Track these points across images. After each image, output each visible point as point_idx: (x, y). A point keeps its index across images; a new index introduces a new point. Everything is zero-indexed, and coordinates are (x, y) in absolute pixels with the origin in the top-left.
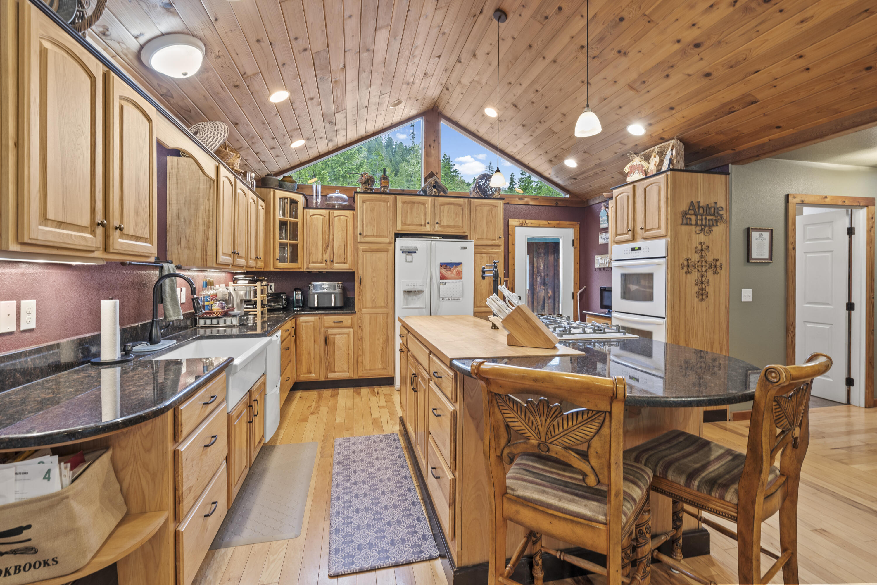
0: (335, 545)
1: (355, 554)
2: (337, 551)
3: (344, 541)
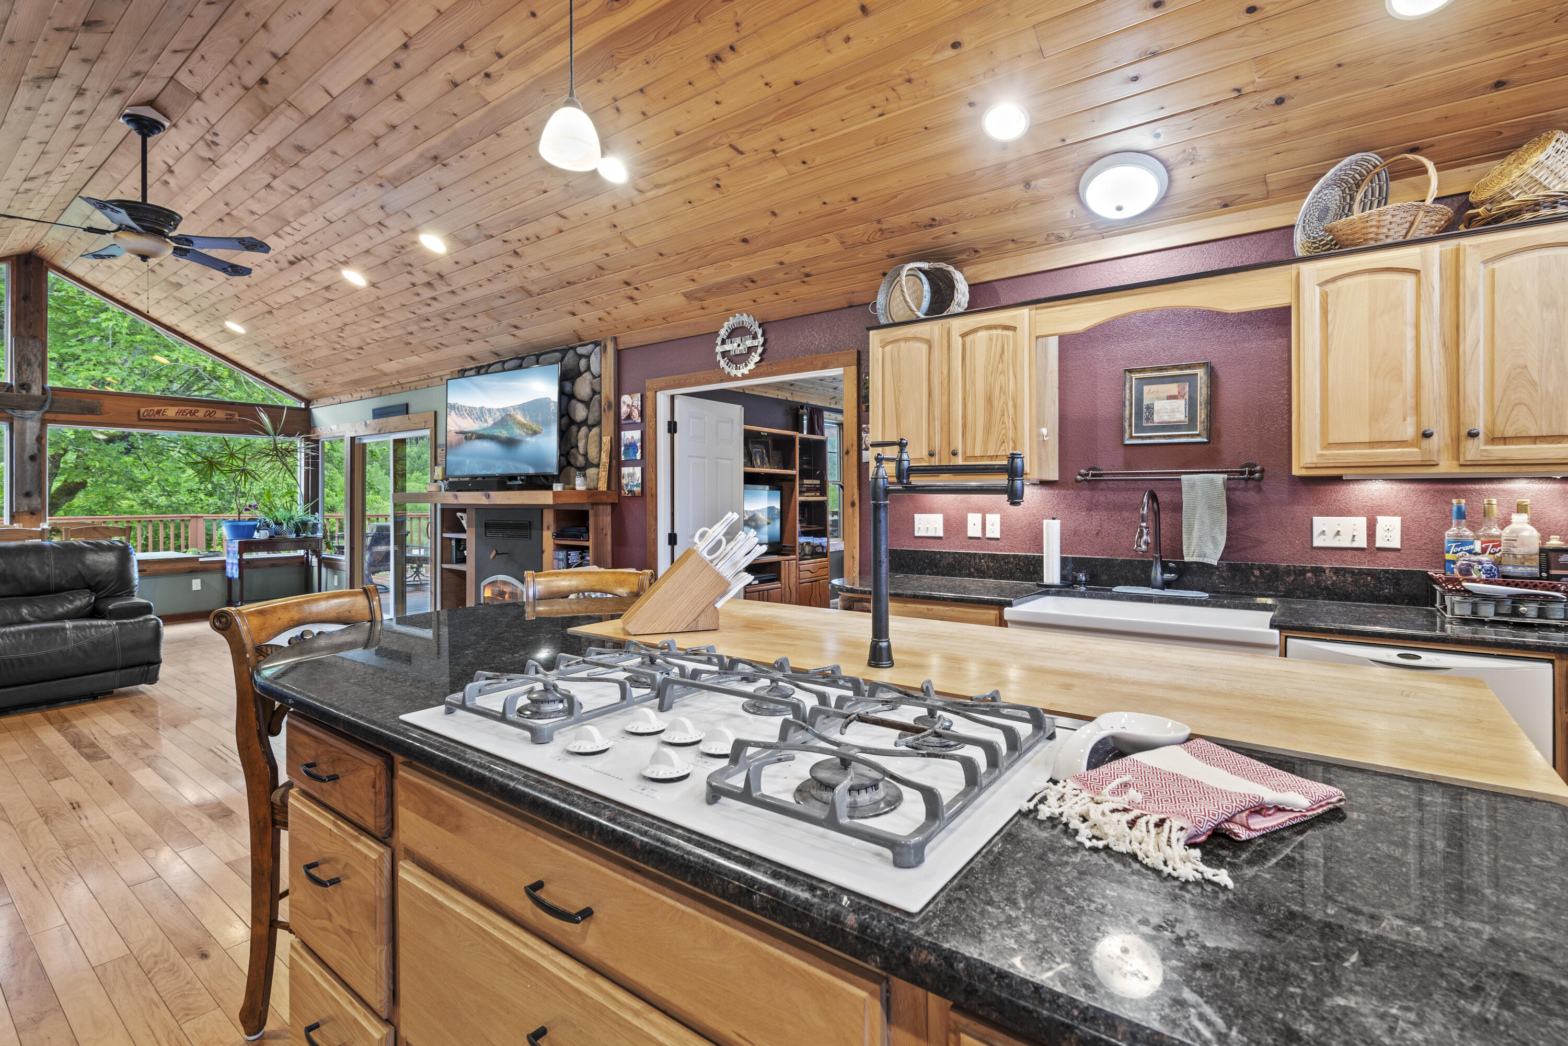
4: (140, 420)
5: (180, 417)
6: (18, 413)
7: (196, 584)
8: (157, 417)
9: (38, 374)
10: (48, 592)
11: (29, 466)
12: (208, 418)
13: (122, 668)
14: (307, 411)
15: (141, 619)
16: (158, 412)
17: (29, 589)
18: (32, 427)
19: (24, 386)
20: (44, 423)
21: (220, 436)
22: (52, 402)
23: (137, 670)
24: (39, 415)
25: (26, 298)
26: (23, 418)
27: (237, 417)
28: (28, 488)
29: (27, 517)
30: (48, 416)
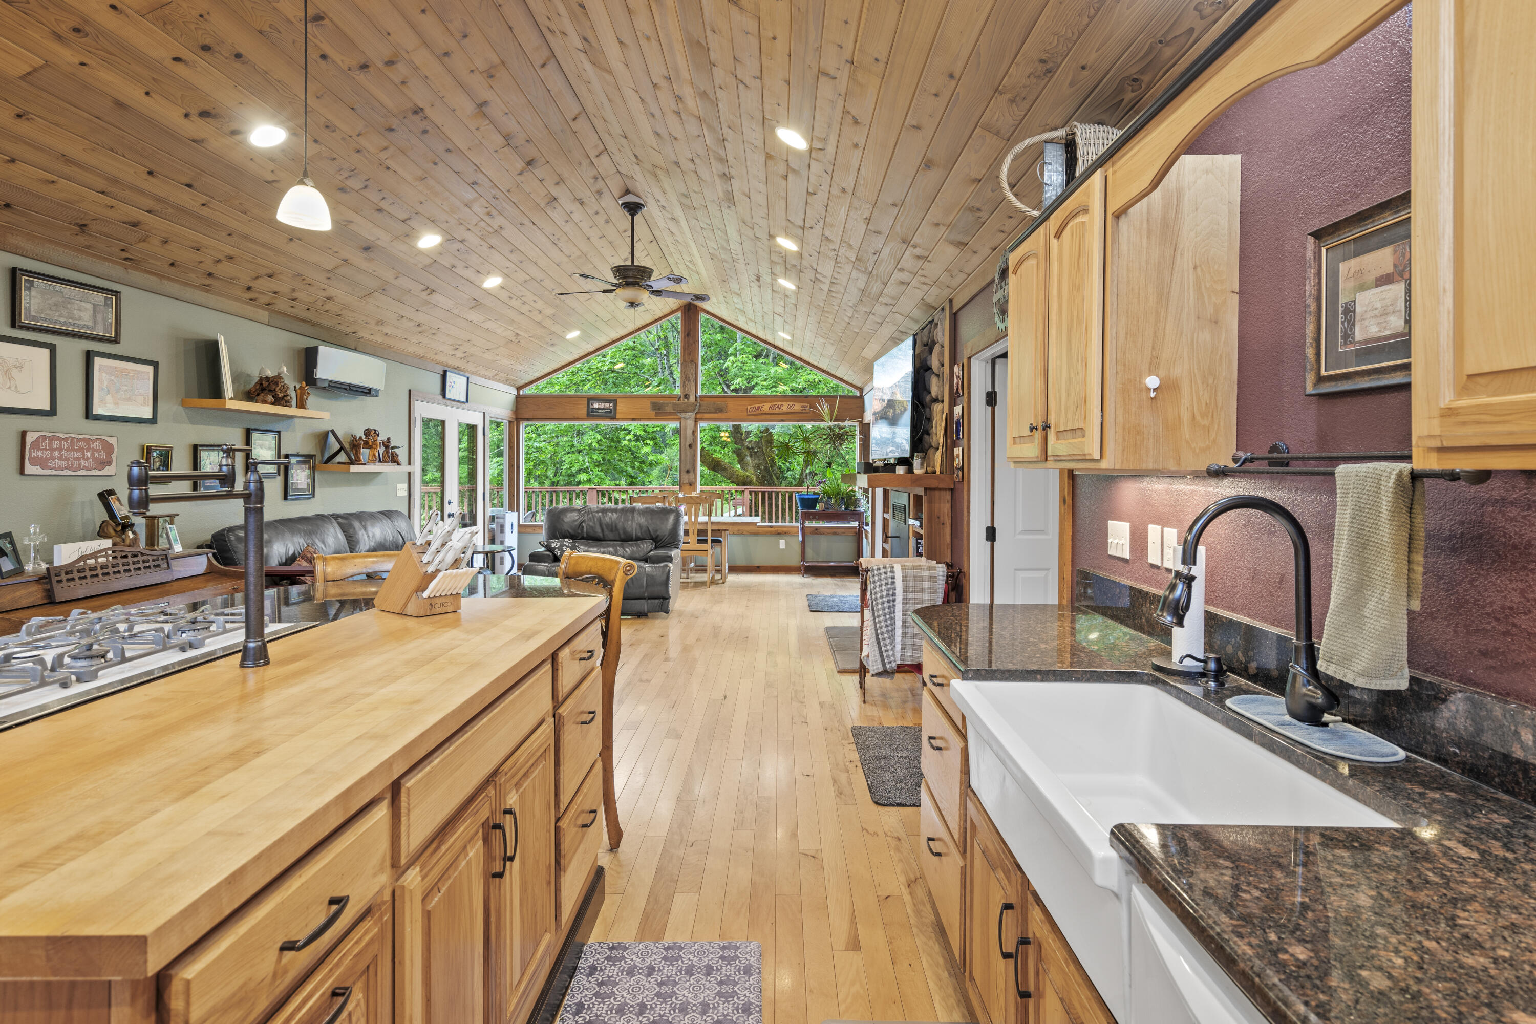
0: (751, 982)
1: (718, 962)
2: (748, 971)
3: (735, 986)
4: (748, 415)
5: (772, 411)
6: (683, 415)
7: (782, 544)
8: (758, 412)
9: (693, 387)
10: (632, 540)
11: (689, 451)
12: (789, 410)
13: (649, 598)
14: (861, 397)
15: (662, 565)
16: (758, 408)
17: (622, 536)
18: (690, 423)
19: (686, 396)
20: (696, 420)
21: (797, 424)
22: (700, 406)
23: (657, 601)
24: (692, 415)
25: (688, 335)
26: (686, 419)
27: (808, 408)
28: (688, 467)
29: (688, 487)
30: (699, 416)
